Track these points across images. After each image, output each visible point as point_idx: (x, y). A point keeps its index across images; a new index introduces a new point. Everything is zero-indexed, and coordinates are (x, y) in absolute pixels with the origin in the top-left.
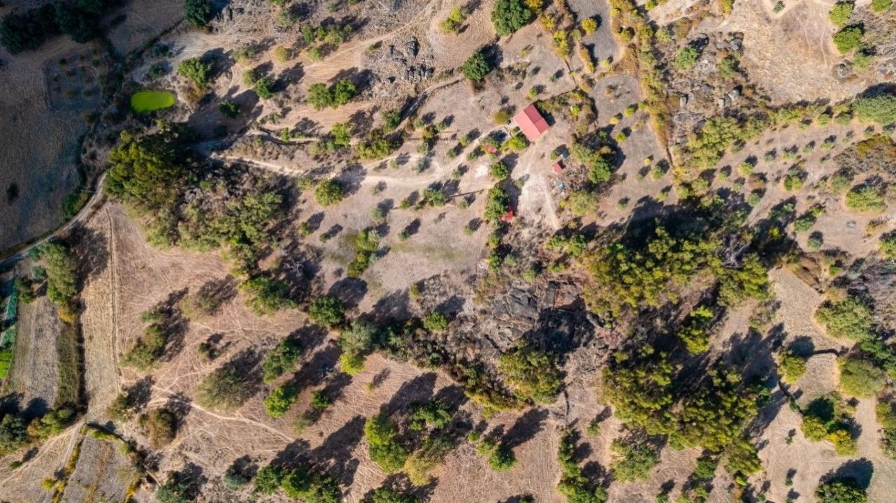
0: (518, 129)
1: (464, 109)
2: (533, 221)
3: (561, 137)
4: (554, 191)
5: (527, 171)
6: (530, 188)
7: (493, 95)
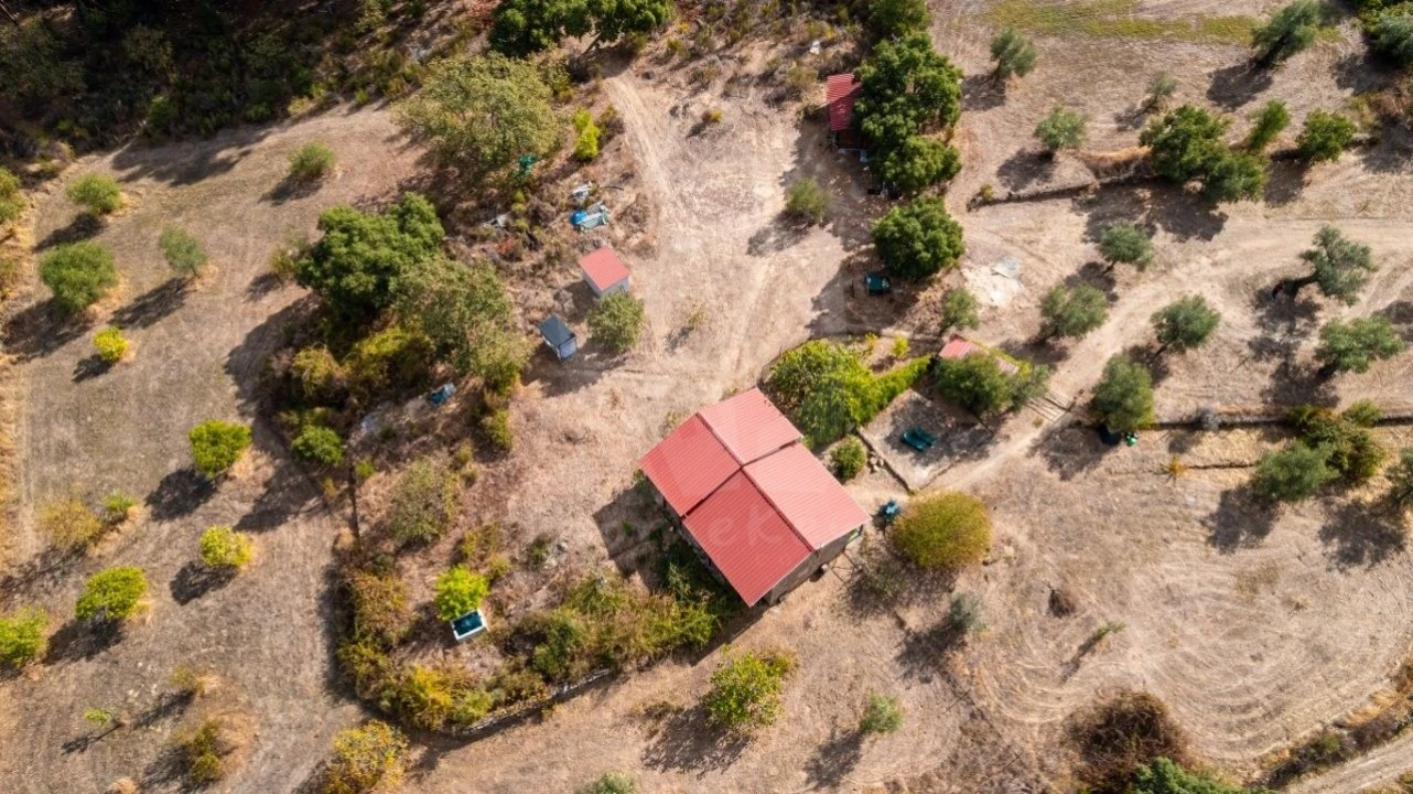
0: (843, 472)
1: (1171, 596)
2: (726, 95)
3: (571, 439)
4: (627, 196)
5: (762, 270)
6: (747, 205)
7: (1008, 695)
